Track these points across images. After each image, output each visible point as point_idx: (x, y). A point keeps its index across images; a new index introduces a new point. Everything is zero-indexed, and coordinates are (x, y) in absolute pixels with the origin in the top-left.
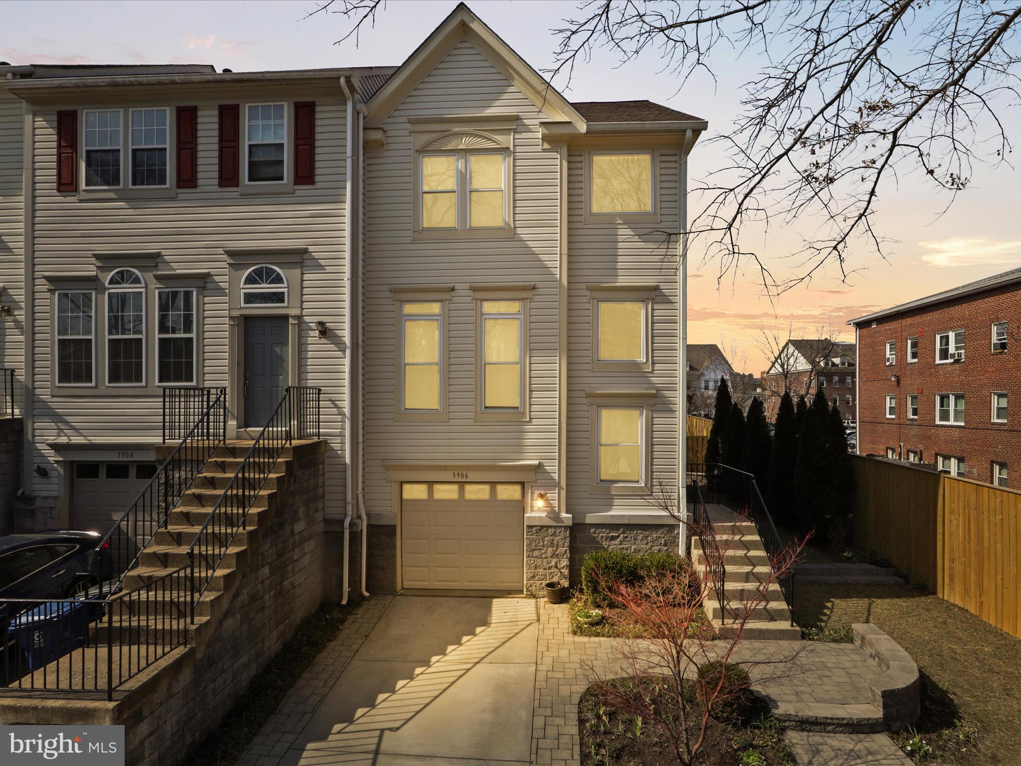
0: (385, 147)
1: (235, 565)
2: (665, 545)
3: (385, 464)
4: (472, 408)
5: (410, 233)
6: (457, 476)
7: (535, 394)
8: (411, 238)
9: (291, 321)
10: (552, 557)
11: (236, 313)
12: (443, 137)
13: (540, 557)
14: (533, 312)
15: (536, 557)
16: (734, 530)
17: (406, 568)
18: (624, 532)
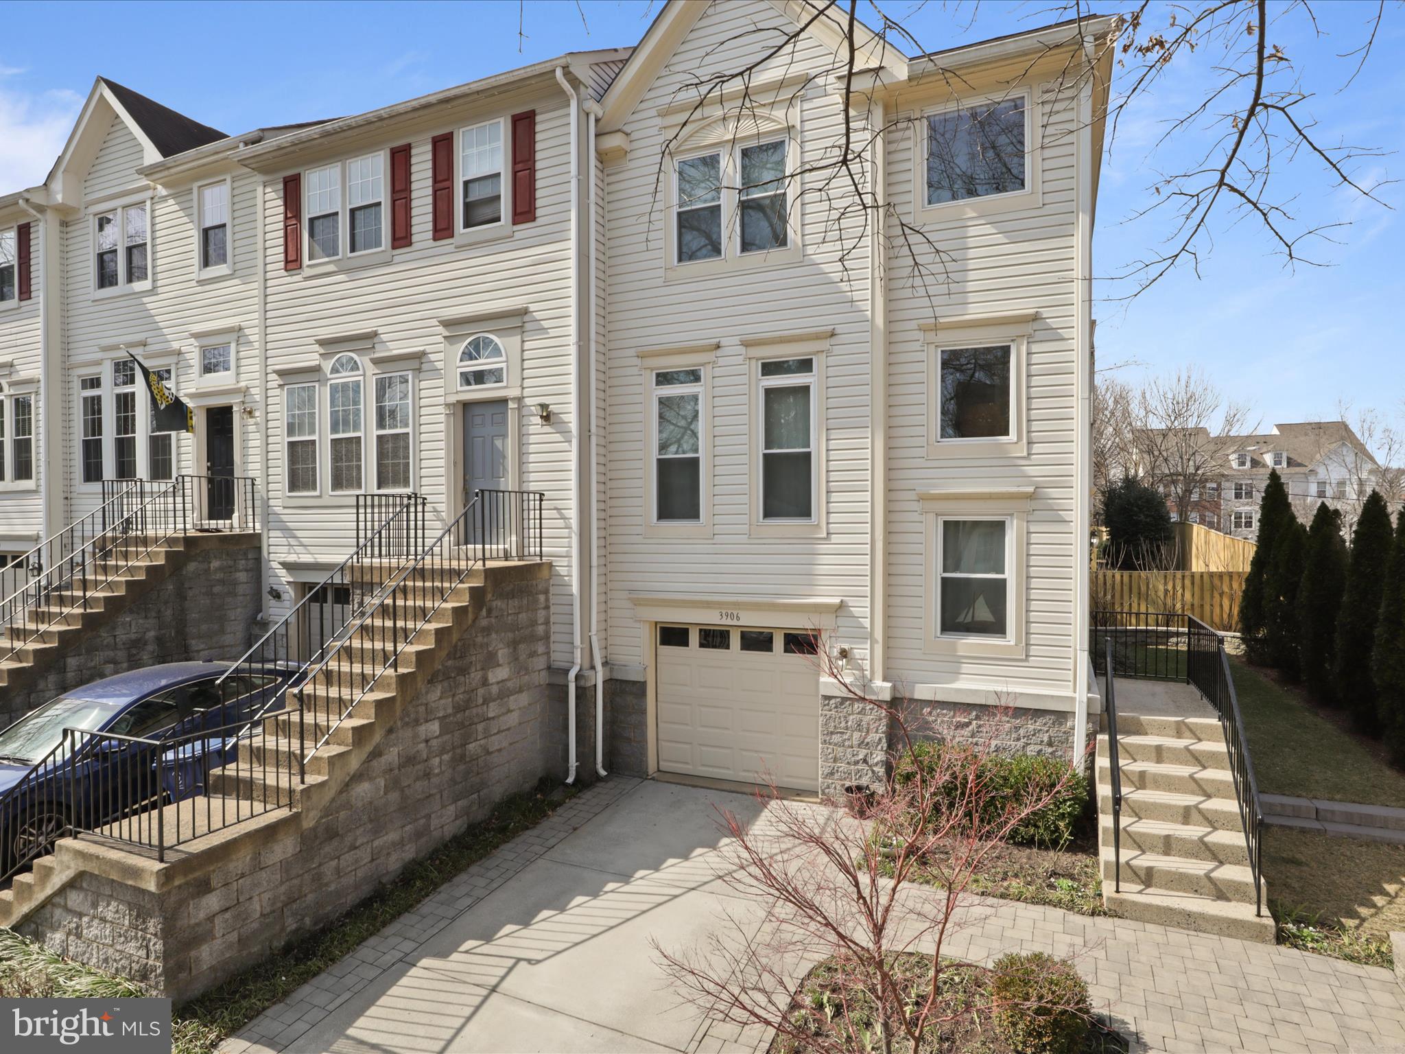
0: (629, 156)
1: (373, 716)
2: (1050, 744)
3: (631, 596)
4: (745, 519)
5: (661, 272)
6: (725, 617)
7: (835, 497)
8: (663, 279)
9: (511, 405)
10: (859, 746)
11: (453, 399)
12: (703, 128)
13: (841, 745)
14: (831, 371)
15: (835, 745)
16: (1179, 730)
17: (663, 743)
18: (977, 718)
